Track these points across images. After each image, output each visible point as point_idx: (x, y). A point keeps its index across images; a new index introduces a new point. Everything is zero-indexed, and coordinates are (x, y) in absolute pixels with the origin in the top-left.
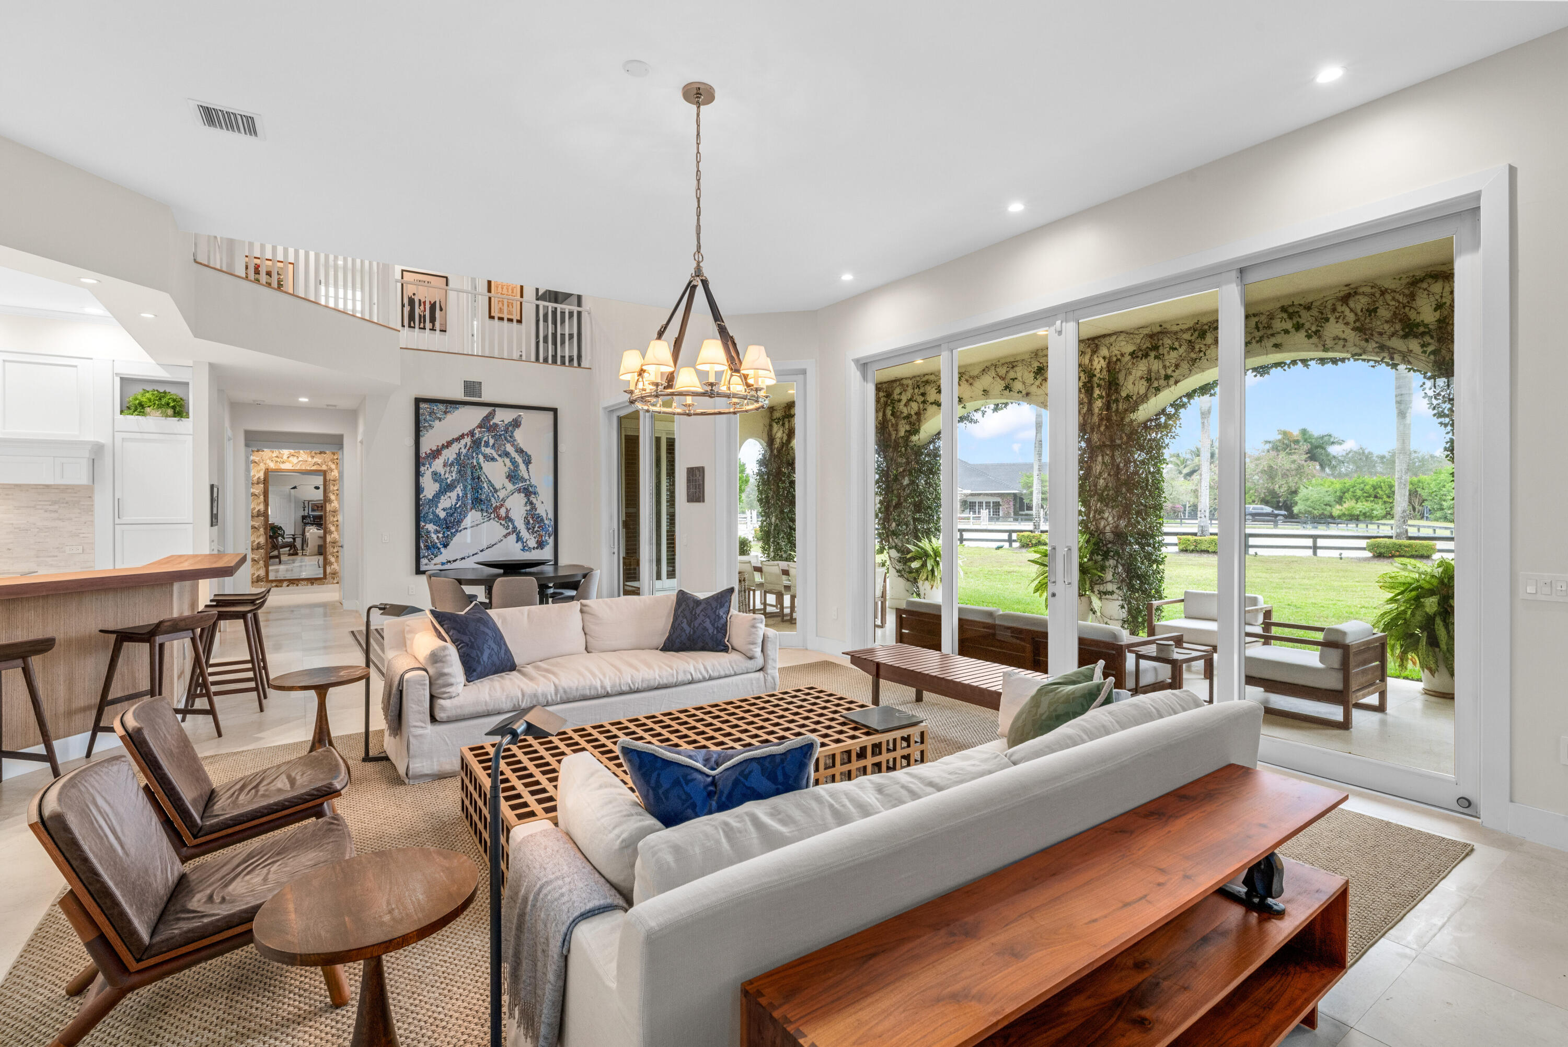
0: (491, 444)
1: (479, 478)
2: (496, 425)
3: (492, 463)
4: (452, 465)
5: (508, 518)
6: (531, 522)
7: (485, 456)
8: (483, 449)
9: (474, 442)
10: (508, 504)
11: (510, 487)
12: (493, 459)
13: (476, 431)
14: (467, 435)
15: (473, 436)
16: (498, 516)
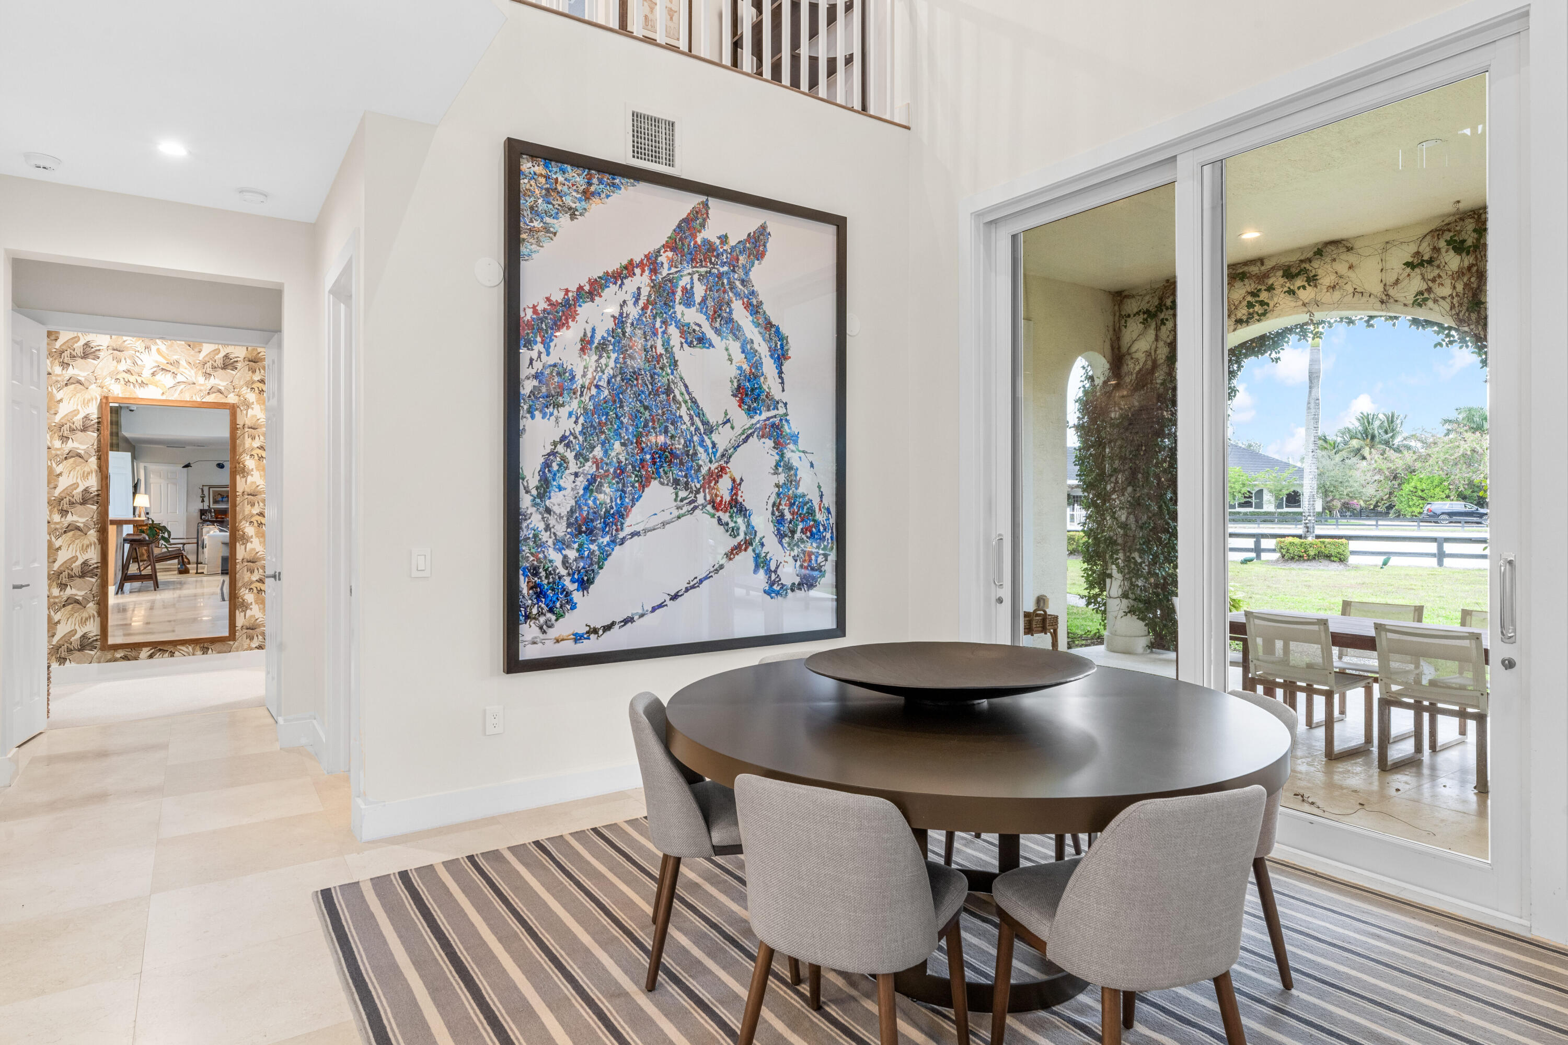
0: (698, 299)
1: (669, 391)
2: (710, 248)
3: (698, 351)
4: (602, 348)
5: (736, 506)
6: (788, 516)
7: (685, 329)
8: (679, 308)
9: (657, 287)
10: (736, 467)
11: (741, 420)
12: (702, 341)
13: (663, 259)
14: (641, 265)
15: (654, 271)
16: (712, 502)
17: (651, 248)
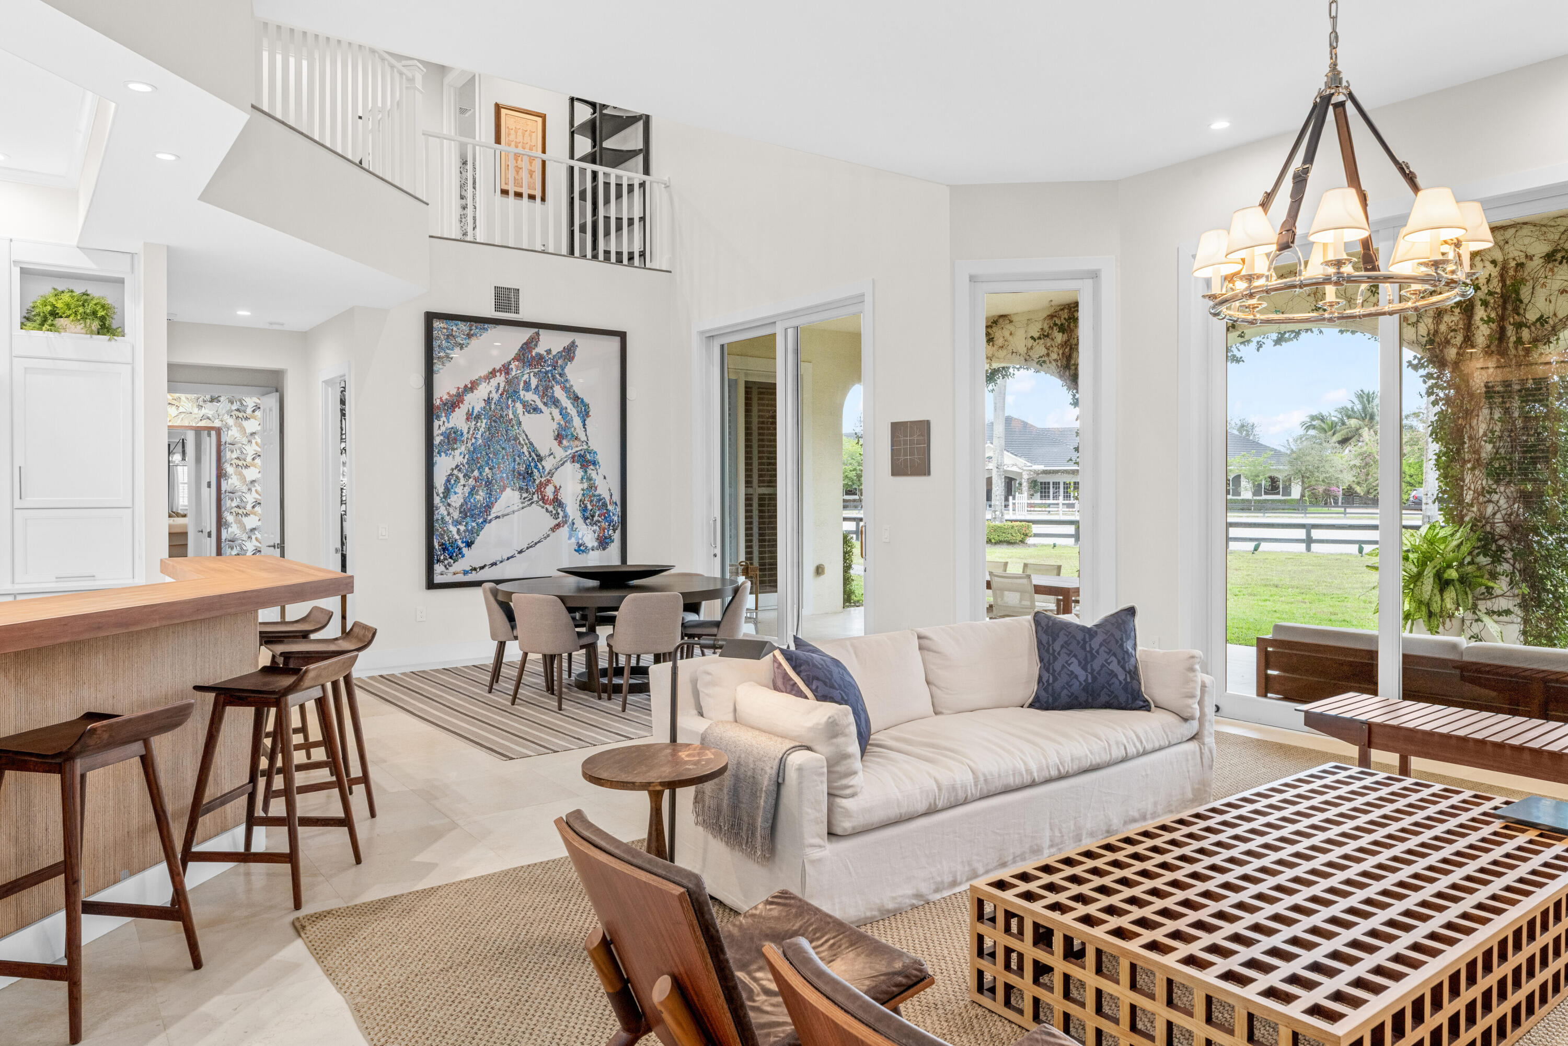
15: (507, 373)
16: (543, 499)
17: (505, 361)
